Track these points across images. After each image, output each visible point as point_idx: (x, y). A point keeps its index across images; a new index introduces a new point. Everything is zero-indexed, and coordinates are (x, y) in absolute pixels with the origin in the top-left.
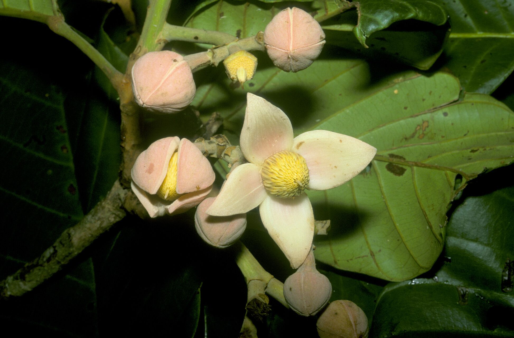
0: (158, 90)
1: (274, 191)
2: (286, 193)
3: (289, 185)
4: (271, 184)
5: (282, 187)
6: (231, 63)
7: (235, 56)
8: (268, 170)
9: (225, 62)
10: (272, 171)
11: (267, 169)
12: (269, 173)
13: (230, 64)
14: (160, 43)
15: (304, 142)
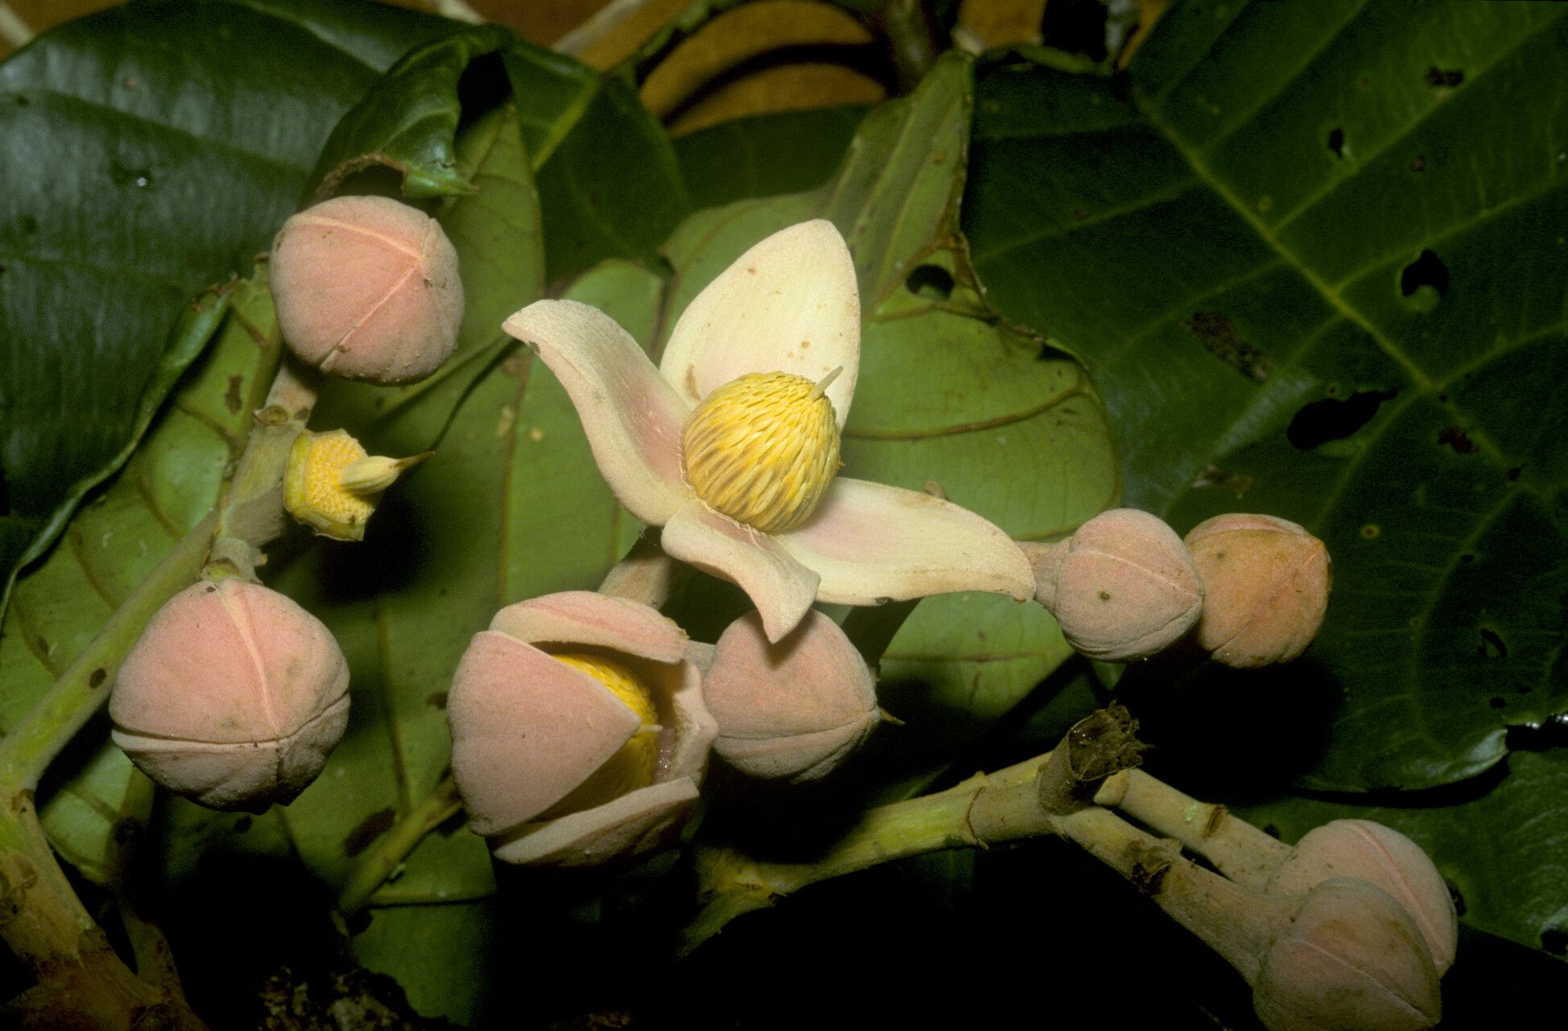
0: (270, 677)
1: (795, 486)
2: (822, 454)
3: (811, 426)
4: (773, 479)
5: (803, 451)
6: (312, 486)
7: (299, 466)
8: (730, 461)
9: (295, 503)
10: (741, 447)
11: (725, 465)
12: (742, 463)
13: (312, 491)
14: (24, 810)
15: (691, 367)
